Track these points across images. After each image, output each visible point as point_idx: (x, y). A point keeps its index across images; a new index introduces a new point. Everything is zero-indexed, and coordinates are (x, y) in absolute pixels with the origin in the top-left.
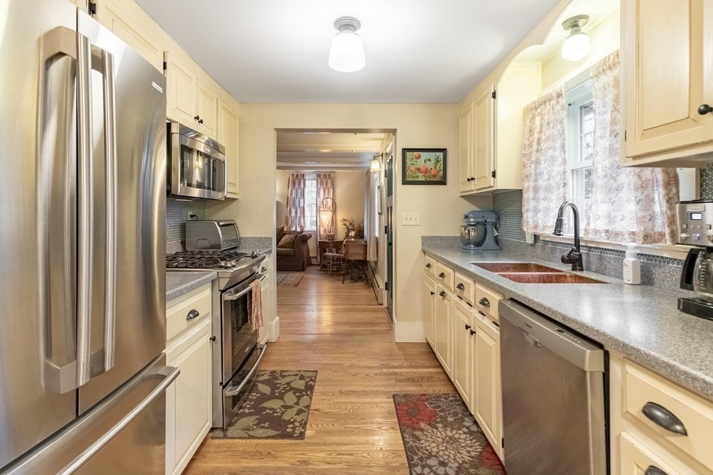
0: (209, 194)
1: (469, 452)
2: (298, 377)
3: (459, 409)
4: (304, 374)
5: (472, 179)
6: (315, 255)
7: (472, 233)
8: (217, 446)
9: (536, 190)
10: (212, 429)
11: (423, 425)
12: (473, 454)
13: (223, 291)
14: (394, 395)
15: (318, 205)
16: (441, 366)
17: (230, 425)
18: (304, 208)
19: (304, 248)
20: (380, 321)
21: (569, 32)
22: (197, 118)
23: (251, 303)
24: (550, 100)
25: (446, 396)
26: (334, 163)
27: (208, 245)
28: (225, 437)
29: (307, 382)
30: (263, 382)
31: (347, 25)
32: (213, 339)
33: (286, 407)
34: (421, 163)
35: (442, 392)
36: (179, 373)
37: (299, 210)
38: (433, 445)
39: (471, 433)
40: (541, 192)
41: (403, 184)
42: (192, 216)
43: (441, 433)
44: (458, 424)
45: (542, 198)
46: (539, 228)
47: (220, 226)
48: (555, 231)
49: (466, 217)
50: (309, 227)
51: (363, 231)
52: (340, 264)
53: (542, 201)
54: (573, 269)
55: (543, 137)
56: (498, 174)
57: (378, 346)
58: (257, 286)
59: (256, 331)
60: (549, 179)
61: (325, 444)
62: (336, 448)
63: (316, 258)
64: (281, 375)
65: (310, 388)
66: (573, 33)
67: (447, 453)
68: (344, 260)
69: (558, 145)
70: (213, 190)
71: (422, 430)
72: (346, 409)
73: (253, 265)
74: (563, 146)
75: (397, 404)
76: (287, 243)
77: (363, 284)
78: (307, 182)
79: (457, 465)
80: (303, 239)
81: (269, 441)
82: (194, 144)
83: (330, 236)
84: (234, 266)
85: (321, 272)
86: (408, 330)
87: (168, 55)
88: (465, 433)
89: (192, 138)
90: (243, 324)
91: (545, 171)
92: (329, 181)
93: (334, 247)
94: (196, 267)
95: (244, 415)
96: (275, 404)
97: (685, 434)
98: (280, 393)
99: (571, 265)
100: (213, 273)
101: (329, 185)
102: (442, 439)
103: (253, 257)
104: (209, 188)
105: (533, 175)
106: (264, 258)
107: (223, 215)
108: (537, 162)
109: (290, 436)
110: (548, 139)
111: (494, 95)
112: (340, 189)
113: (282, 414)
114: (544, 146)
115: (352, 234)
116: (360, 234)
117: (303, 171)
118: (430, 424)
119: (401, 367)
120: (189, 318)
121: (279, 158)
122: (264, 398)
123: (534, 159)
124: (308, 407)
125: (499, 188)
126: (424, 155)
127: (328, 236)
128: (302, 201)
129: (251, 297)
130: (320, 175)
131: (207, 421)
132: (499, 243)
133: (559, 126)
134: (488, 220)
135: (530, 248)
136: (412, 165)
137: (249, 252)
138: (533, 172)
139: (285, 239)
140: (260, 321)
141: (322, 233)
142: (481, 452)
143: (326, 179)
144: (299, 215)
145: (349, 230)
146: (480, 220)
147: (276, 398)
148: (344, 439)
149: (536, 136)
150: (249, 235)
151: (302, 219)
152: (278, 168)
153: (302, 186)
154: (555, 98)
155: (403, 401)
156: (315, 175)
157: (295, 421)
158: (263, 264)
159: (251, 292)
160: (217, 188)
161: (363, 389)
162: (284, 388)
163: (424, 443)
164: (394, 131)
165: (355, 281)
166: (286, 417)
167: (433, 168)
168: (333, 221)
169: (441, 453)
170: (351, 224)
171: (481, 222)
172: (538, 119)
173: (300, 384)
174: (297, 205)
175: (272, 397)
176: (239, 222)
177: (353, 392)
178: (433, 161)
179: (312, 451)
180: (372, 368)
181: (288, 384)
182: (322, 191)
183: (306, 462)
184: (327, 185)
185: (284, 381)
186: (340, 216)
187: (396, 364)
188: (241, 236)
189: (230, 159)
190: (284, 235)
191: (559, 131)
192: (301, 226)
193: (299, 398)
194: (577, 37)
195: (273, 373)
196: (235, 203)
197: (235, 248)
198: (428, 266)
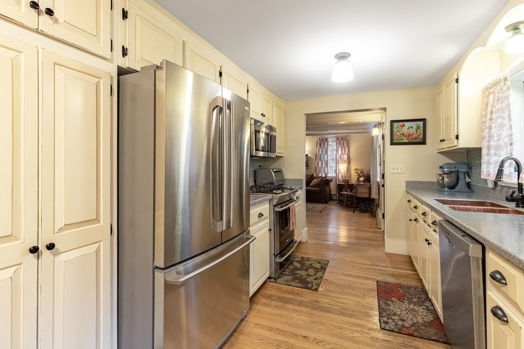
0: (268, 154)
1: (423, 318)
2: (317, 262)
3: (423, 296)
4: (321, 261)
5: (443, 140)
6: (335, 193)
7: (446, 180)
8: (272, 286)
9: (489, 148)
10: (269, 278)
11: (393, 299)
12: (426, 320)
13: (275, 206)
14: (377, 281)
15: (337, 159)
16: (416, 271)
17: (278, 277)
18: (327, 161)
19: (327, 188)
20: (377, 239)
21: (511, 33)
22: (262, 114)
23: (289, 215)
24: (499, 83)
25: (416, 288)
26: (349, 130)
27: (267, 182)
28: (276, 282)
29: (322, 265)
30: (296, 261)
31: (342, 57)
32: (270, 230)
33: (309, 275)
34: (405, 130)
35: (414, 285)
36: (255, 239)
37: (324, 162)
38: (399, 310)
39: (428, 309)
40: (492, 149)
41: (391, 145)
42: (259, 166)
43: (405, 305)
44: (421, 303)
45: (493, 154)
46: (491, 176)
47: (274, 172)
48: (496, 177)
49: (441, 167)
50: (331, 174)
51: (370, 177)
52: (353, 200)
53: (493, 156)
54: (517, 206)
55: (494, 110)
56: (460, 137)
57: (372, 253)
58: (293, 206)
59: (293, 231)
60: (498, 140)
61: (329, 296)
62: (335, 299)
63: (336, 195)
64: (307, 260)
65: (323, 269)
66: (514, 34)
67: (407, 316)
68: (356, 198)
69: (506, 115)
70: (270, 152)
71: (393, 302)
72: (344, 282)
73: (292, 193)
74: (509, 116)
75: (378, 286)
76: (315, 184)
77: (369, 214)
78: (330, 143)
79: (412, 322)
80: (326, 182)
81: (298, 289)
82: (260, 128)
83: (346, 180)
84: (280, 193)
85: (338, 205)
86: (394, 245)
87: (249, 85)
88: (423, 309)
89: (259, 125)
90: (285, 226)
91: (495, 135)
92: (345, 142)
93: (348, 188)
94: (262, 193)
95: (286, 275)
96: (303, 273)
97: (506, 284)
98: (306, 268)
99: (515, 203)
100: (270, 196)
101: (345, 145)
102: (406, 308)
103: (291, 189)
104: (268, 151)
105: (487, 137)
106: (297, 191)
107: (276, 166)
108: (490, 128)
109: (310, 289)
110: (497, 111)
111: (457, 81)
112: (353, 148)
113: (306, 278)
114: (494, 116)
115: (362, 179)
116: (368, 179)
117: (326, 136)
118: (399, 300)
119: (386, 267)
120: (259, 217)
121: (307, 129)
122: (297, 269)
123: (487, 126)
124: (322, 277)
125: (461, 147)
126: (407, 124)
127: (344, 181)
128: (326, 156)
129: (289, 212)
130: (339, 139)
131: (267, 272)
132: (471, 188)
133: (506, 101)
134: (460, 170)
135: (492, 191)
136: (398, 131)
137: (289, 187)
138: (486, 135)
139: (314, 181)
140: (295, 226)
141: (340, 178)
142: (432, 320)
143: (343, 141)
144: (324, 166)
145: (359, 176)
146: (453, 170)
147: (303, 270)
148: (341, 296)
149: (490, 109)
150: (289, 178)
151: (326, 169)
152: (307, 135)
153: (326, 146)
154: (503, 81)
155: (383, 285)
156: (335, 139)
157: (313, 282)
158: (297, 194)
159: (289, 208)
160: (272, 150)
161: (358, 275)
162: (308, 266)
163: (392, 308)
164: (385, 109)
165: (363, 212)
166: (308, 280)
167: (415, 133)
168: (348, 170)
169: (403, 315)
170: (361, 172)
171: (454, 172)
172: (491, 96)
173: (319, 266)
174: (323, 159)
175: (301, 269)
176: (284, 170)
177: (350, 275)
178: (415, 128)
179: (322, 298)
180: (366, 264)
181: (311, 264)
182: (340, 149)
183: (317, 302)
184: (343, 144)
185: (309, 263)
186: (353, 166)
187: (383, 265)
188: (285, 178)
189: (278, 134)
190: (314, 179)
191: (507, 105)
192: (325, 173)
193: (316, 272)
194: (518, 37)
195: (302, 258)
196: (282, 159)
197: (282, 185)
198: (409, 201)
